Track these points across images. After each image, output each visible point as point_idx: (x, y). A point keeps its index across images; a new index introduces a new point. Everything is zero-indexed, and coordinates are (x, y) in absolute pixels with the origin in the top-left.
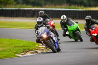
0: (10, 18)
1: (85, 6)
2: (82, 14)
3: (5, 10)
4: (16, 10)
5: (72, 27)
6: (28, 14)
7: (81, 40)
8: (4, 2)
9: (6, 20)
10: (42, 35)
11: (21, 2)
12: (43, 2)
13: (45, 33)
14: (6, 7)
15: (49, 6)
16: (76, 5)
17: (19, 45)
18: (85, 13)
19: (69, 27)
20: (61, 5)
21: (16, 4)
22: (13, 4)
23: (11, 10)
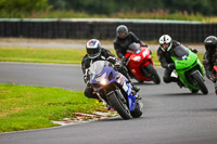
0: (40, 40)
1: (206, 13)
2: (197, 32)
3: (29, 23)
4: (53, 23)
5: (183, 61)
6: (78, 33)
7: (205, 92)
8: (24, 5)
9: (30, 44)
10: (97, 80)
11: (63, 4)
12: (111, 5)
13: (105, 75)
14: (30, 16)
15: (125, 13)
16: (186, 13)
17: (59, 100)
18: (205, 30)
19: (176, 61)
20: (151, 11)
21: (51, 10)
22: (45, 9)
23: (42, 23)
